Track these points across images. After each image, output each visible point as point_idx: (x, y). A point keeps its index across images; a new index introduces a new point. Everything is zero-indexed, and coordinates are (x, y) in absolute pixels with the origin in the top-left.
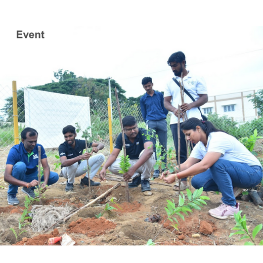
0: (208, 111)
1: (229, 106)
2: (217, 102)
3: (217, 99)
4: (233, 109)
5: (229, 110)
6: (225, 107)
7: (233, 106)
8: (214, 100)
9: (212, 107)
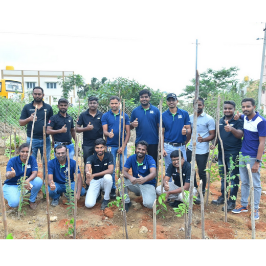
0: (31, 85)
1: (51, 83)
2: (40, 78)
3: (41, 74)
4: (55, 87)
5: (52, 87)
6: (48, 83)
7: (55, 84)
8: (37, 75)
9: (36, 82)
